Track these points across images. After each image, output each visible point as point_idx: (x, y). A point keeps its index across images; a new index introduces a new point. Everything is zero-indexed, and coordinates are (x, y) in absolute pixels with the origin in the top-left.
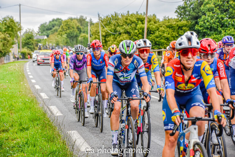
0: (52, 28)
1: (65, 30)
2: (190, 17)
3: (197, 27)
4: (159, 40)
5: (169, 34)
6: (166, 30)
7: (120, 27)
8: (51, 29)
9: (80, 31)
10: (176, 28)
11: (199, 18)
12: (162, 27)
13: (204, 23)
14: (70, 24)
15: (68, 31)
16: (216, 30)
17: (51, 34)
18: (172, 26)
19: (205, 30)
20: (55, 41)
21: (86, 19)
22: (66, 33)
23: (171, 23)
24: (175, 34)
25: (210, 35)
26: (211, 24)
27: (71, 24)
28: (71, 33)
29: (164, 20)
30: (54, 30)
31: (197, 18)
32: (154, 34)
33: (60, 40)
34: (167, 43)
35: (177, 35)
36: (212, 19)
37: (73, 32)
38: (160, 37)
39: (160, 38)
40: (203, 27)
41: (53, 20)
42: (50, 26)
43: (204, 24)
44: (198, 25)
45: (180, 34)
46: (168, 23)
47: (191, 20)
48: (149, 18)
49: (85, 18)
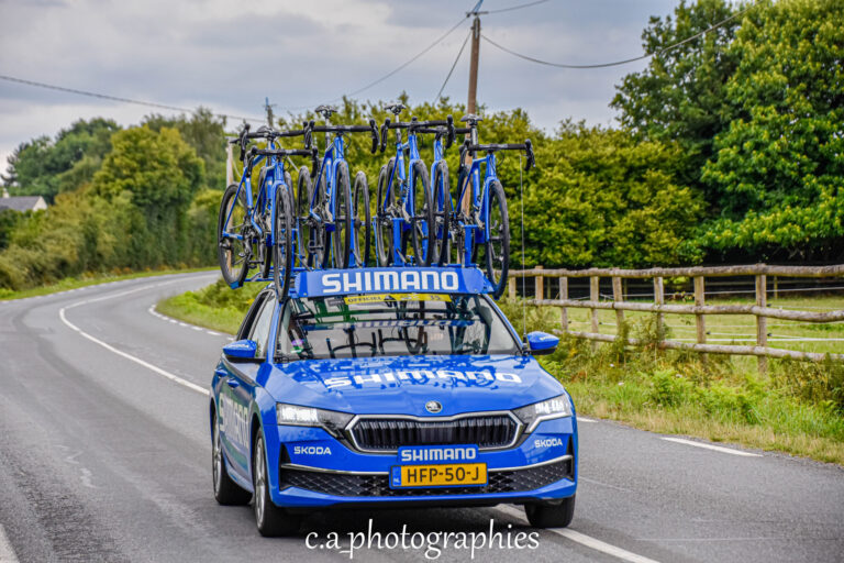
0: (72, 162)
1: (125, 172)
2: (679, 124)
3: (708, 171)
4: (541, 224)
5: (583, 200)
6: (573, 181)
7: (367, 165)
8: (67, 166)
9: (197, 180)
10: (617, 173)
11: (719, 130)
12: (556, 168)
13: (742, 152)
14: (149, 147)
15: (140, 178)
16: (792, 185)
17: (66, 189)
18: (600, 162)
19: (746, 183)
20: (81, 223)
21: (224, 122)
22: (128, 187)
23: (595, 152)
24: (610, 198)
25: (769, 208)
26: (769, 160)
27: (154, 145)
28: (155, 189)
29: (564, 135)
30: (80, 173)
31: (708, 130)
32: (520, 198)
33: (103, 218)
34: (575, 236)
35: (622, 205)
36: (777, 138)
37: (162, 182)
38: (545, 211)
39: (546, 217)
40: (734, 169)
41: (77, 129)
42: (62, 152)
43: (741, 160)
44: (715, 161)
45: (634, 198)
46: (580, 152)
47: (682, 140)
48: (496, 128)
49: (220, 121)
